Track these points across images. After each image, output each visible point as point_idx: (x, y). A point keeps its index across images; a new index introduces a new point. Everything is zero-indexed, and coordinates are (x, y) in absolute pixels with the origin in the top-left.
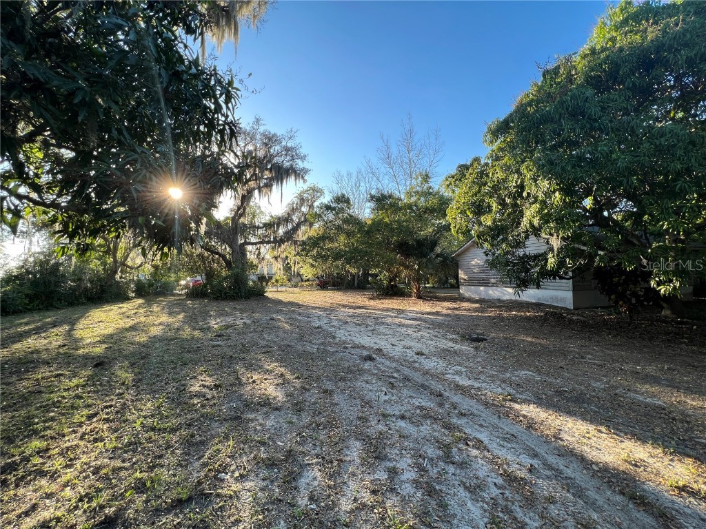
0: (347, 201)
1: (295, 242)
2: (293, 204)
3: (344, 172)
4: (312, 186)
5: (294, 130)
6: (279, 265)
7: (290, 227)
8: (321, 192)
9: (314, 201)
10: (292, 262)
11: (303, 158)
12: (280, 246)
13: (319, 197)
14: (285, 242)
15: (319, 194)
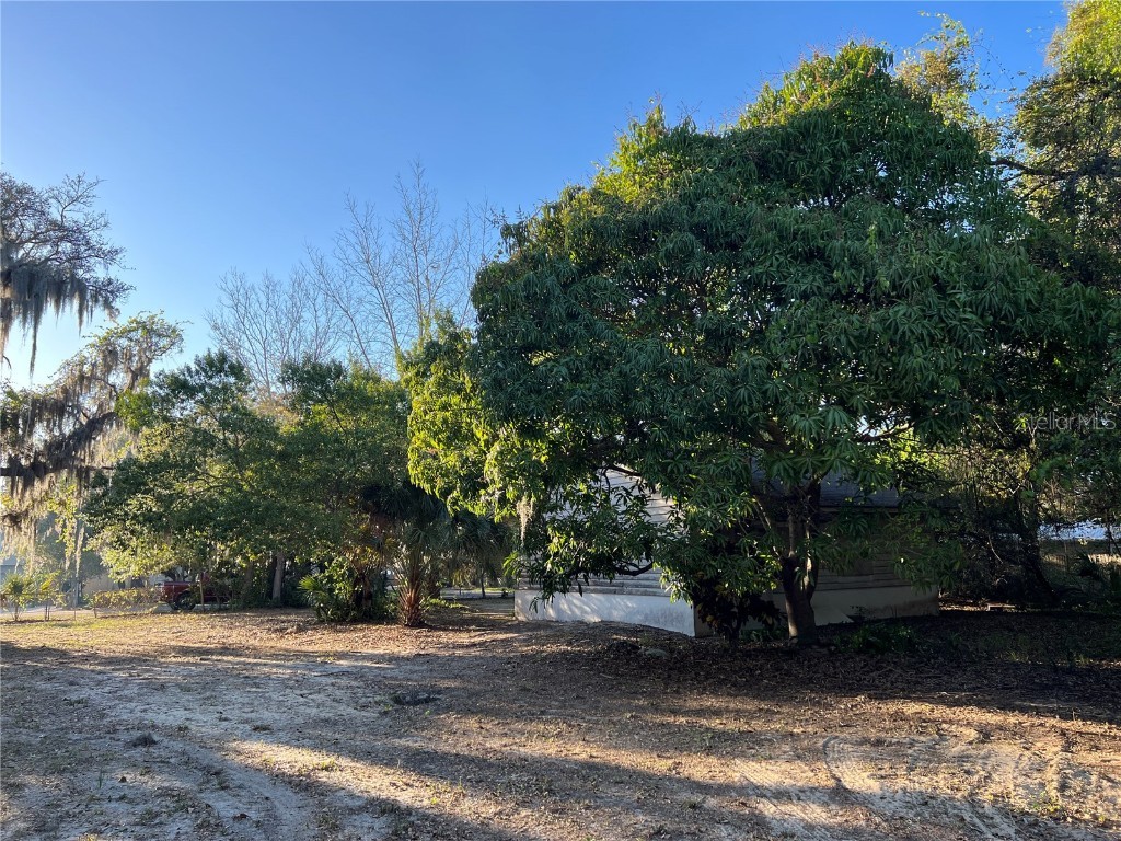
0: (237, 370)
1: (83, 474)
2: (82, 363)
3: (255, 279)
4: (144, 317)
5: (89, 179)
6: (24, 539)
7: (68, 427)
8: (173, 336)
9: (150, 361)
10: (69, 530)
11: (110, 256)
12: (28, 484)
13: (164, 350)
14: (46, 471)
15: (164, 342)
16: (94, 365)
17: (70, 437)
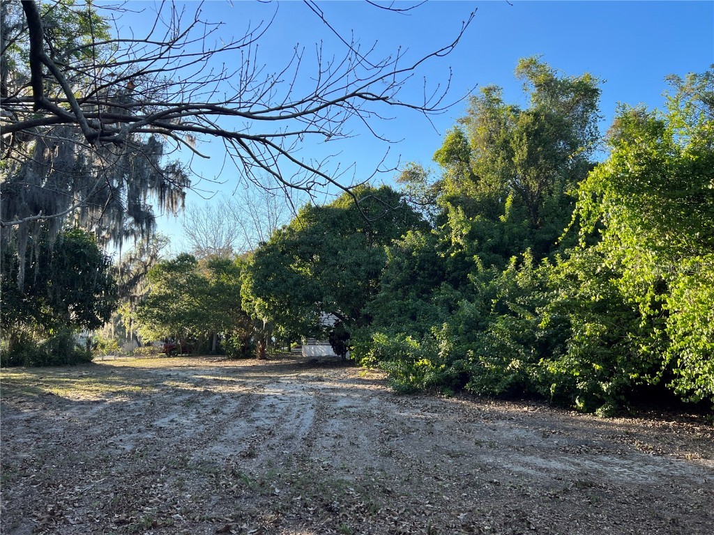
0: (192, 259)
1: (132, 299)
2: (131, 254)
7: (126, 279)
8: (167, 241)
9: (158, 252)
10: (127, 321)
15: (163, 243)
16: (136, 255)
17: (127, 284)
